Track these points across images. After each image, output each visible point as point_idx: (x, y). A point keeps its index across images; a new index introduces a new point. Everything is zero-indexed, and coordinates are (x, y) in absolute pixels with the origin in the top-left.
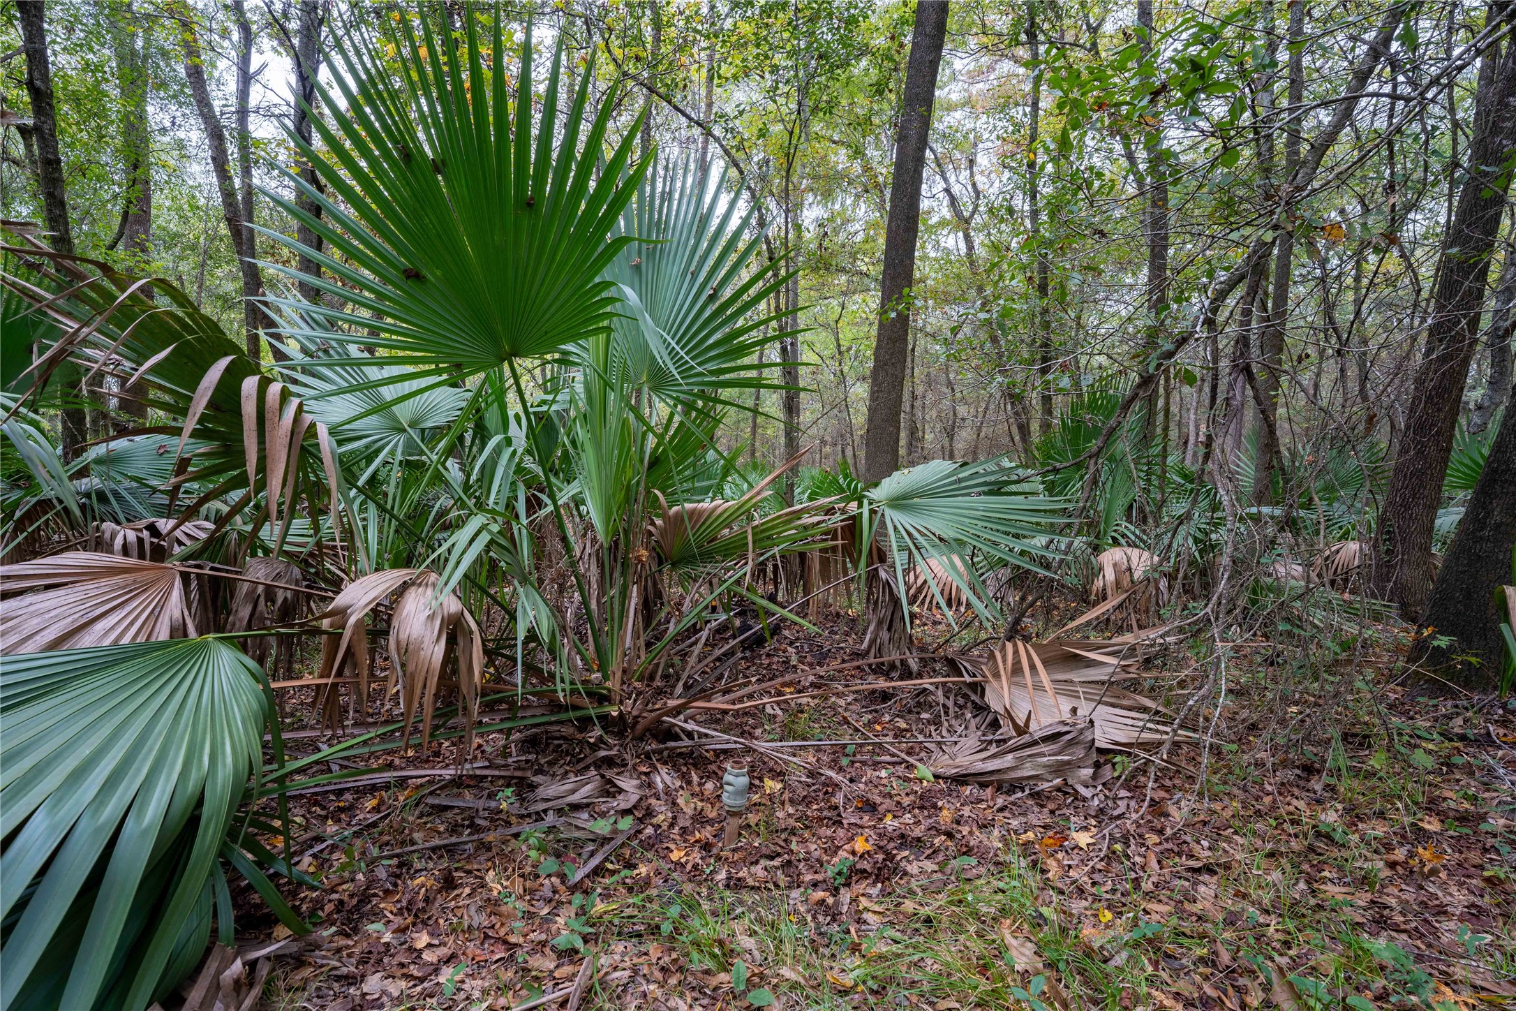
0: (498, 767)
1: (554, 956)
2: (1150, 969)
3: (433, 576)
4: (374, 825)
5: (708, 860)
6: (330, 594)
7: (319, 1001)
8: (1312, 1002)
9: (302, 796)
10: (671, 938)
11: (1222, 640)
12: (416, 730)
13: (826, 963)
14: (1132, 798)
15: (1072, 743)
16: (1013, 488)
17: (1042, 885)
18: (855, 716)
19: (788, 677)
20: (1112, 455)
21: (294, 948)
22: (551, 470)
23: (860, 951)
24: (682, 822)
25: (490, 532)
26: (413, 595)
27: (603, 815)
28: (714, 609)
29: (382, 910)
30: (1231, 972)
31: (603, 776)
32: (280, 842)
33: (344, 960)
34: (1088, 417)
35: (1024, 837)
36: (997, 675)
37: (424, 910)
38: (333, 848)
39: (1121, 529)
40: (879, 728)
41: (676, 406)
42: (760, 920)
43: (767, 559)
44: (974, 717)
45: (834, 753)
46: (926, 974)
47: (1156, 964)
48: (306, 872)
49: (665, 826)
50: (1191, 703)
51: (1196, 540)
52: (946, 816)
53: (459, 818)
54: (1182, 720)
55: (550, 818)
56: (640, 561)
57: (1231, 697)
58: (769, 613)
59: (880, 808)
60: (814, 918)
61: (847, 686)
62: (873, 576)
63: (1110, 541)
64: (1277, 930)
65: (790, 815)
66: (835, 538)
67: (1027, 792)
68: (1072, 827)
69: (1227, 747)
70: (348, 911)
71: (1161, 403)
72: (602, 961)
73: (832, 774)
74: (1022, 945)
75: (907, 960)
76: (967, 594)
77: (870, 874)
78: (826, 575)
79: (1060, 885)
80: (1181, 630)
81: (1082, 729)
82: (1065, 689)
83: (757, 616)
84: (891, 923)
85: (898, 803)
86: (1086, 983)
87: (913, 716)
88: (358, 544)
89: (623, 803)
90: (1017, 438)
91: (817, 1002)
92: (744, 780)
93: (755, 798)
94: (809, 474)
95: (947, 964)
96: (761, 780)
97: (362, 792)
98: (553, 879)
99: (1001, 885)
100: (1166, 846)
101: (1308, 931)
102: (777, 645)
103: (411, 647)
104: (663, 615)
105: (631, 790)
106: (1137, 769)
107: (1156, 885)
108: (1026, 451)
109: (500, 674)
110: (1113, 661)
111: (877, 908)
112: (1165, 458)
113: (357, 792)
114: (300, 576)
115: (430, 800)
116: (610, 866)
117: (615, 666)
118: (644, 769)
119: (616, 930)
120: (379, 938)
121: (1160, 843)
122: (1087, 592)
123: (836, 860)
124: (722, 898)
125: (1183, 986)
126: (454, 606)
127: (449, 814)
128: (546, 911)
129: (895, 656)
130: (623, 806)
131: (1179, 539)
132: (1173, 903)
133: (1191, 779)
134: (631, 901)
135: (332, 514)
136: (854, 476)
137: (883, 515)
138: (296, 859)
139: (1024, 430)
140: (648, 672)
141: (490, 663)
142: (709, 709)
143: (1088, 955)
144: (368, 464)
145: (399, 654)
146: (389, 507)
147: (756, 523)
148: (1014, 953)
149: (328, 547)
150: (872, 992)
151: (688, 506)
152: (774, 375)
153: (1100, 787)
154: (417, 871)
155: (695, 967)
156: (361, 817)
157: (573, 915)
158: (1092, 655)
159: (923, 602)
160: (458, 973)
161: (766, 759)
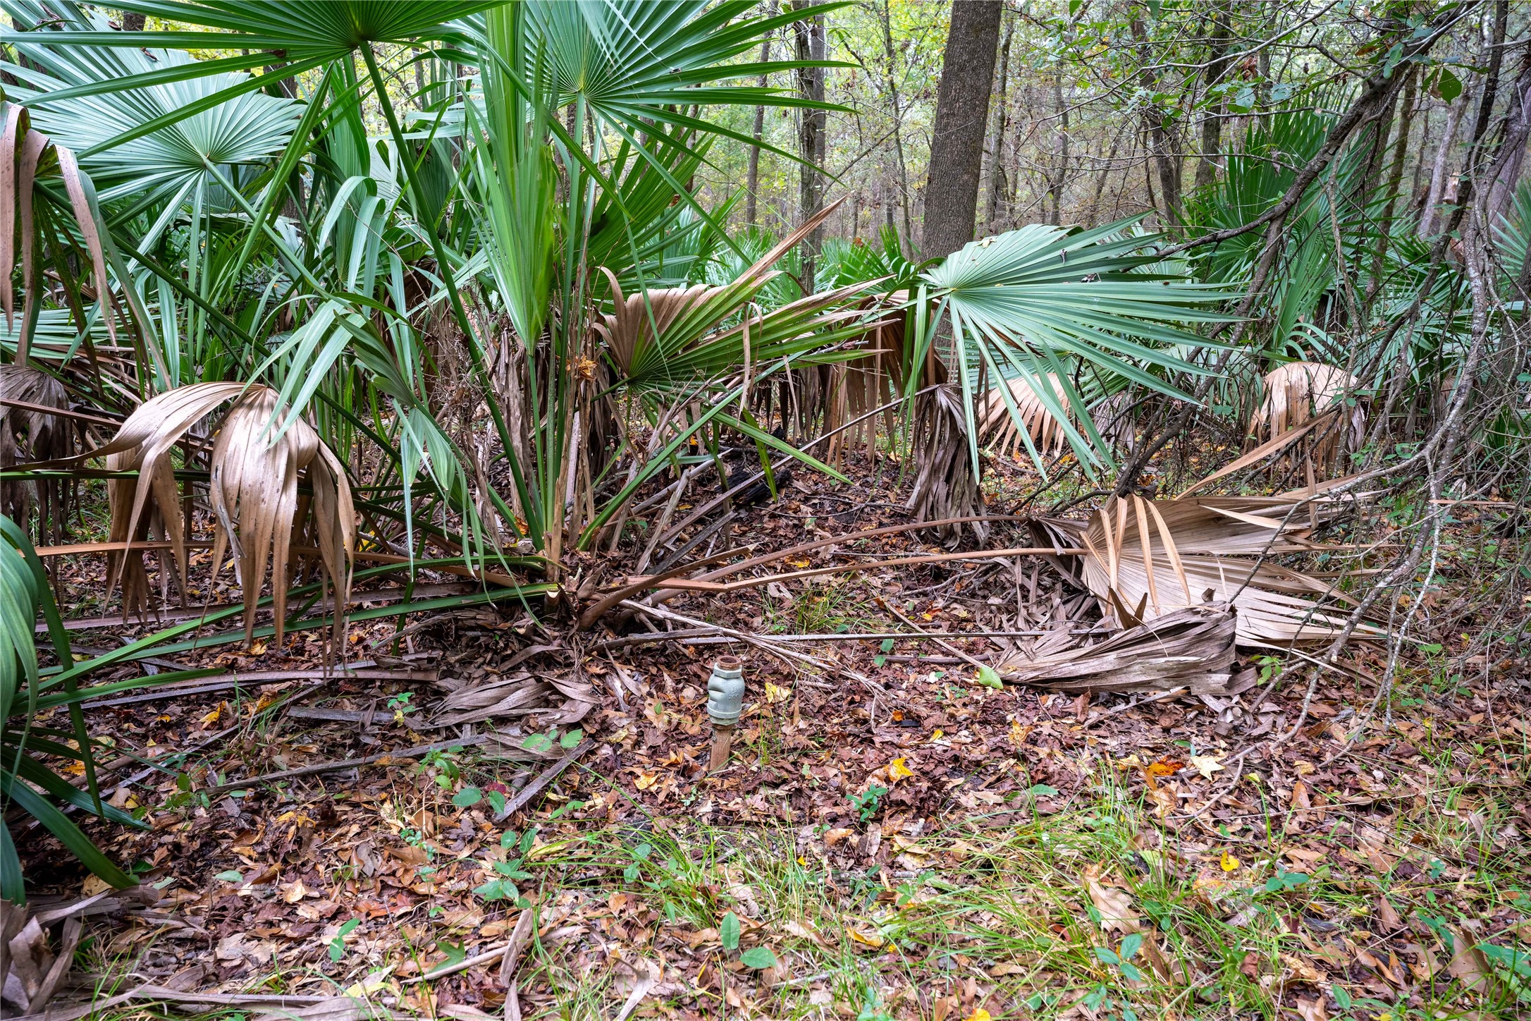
0: (388, 668)
1: (479, 909)
2: (1285, 930)
3: (270, 394)
4: (216, 745)
5: (687, 789)
6: (112, 421)
7: (157, 971)
8: (1505, 976)
9: (107, 709)
10: (639, 886)
11: (1439, 497)
12: (267, 618)
13: (846, 917)
14: (1281, 712)
15: (1201, 638)
16: (1144, 269)
17: (1145, 823)
18: (895, 601)
19: (800, 547)
20: (1303, 218)
21: (115, 905)
22: (439, 235)
23: (893, 903)
24: (652, 739)
25: (350, 327)
26: (241, 421)
27: (542, 730)
28: (694, 450)
29: (236, 855)
30: (1396, 937)
31: (539, 680)
32: (79, 770)
33: (188, 918)
34: (1275, 154)
35: (1124, 762)
36: (1101, 545)
37: (296, 854)
38: (159, 777)
39: (1306, 336)
40: (928, 617)
41: (631, 131)
42: (759, 864)
43: (773, 375)
44: (1065, 603)
45: (864, 650)
46: (981, 930)
47: (1294, 925)
48: (123, 808)
49: (628, 745)
50: (1381, 585)
51: (1419, 353)
52: (1016, 735)
53: (337, 735)
54: (1365, 609)
55: (467, 735)
56: (583, 376)
57: (1440, 579)
58: (774, 455)
59: (926, 723)
60: (832, 861)
61: (885, 559)
62: (927, 404)
63: (1285, 354)
64: (1468, 887)
65: (800, 731)
66: (872, 345)
67: (1133, 703)
68: (1193, 749)
69: (1426, 648)
70: (188, 858)
71: (1393, 135)
72: (545, 914)
73: (861, 677)
74: (1113, 897)
75: (955, 913)
76: (1065, 429)
77: (910, 807)
78: (857, 402)
79: (1171, 824)
80: (1379, 482)
81: (1219, 620)
82: (1198, 564)
83: (756, 461)
84: (936, 868)
85: (952, 716)
86: (1198, 944)
87: (978, 602)
88: (151, 349)
89: (568, 714)
90: (1159, 195)
91: (834, 964)
92: (738, 684)
93: (753, 708)
94: (837, 250)
95: (1010, 919)
96: (761, 684)
97: (195, 702)
98: (474, 813)
99: (1089, 821)
100: (1323, 776)
101: (1513, 888)
102: (785, 502)
103: (245, 498)
104: (619, 458)
105: (580, 698)
106: (1292, 674)
107: (1304, 827)
108: (1171, 214)
109: (383, 540)
110: (1275, 524)
111: (917, 850)
112: (1388, 224)
113: (188, 702)
114: (62, 395)
115: (294, 712)
116: (552, 796)
117: (552, 527)
118: (598, 671)
119: (563, 876)
120: (234, 890)
121: (1315, 773)
122: (1243, 428)
123: (863, 788)
124: (707, 837)
125: (1329, 952)
126: (305, 437)
127: (323, 731)
128: (464, 854)
129: (953, 518)
130: (569, 719)
131: (1392, 350)
132: (1325, 850)
133: (1369, 689)
134: (583, 839)
135: (100, 299)
136: (905, 254)
137: (947, 311)
138: (107, 792)
139: (1171, 180)
140: (599, 537)
141: (369, 524)
142: (687, 589)
143: (1200, 910)
144: (152, 220)
145: (227, 507)
146: (192, 288)
147: (756, 319)
148: (1101, 906)
149: (104, 354)
150: (908, 952)
151: (653, 293)
152: (786, 83)
153: (1236, 699)
154: (282, 805)
155: (670, 921)
156: (196, 735)
157: (503, 858)
158: (1246, 518)
159: (999, 444)
160: (347, 932)
161: (769, 658)
